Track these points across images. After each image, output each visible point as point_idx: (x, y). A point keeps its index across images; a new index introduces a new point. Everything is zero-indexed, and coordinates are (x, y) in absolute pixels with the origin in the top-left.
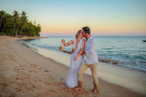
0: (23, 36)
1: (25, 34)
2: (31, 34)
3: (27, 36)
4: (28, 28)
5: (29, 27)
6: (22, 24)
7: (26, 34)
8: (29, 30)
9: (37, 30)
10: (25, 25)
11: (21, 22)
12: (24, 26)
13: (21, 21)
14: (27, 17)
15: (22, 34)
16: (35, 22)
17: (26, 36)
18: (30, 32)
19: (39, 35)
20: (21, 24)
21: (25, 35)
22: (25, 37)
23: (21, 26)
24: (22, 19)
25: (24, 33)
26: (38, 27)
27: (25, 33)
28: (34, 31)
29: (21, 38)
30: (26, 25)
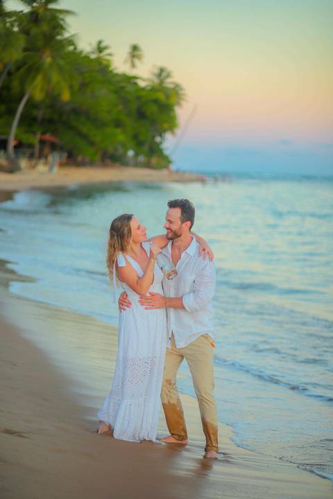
0: (23, 163)
1: (42, 142)
2: (92, 144)
3: (62, 165)
4: (66, 96)
5: (72, 94)
6: (28, 69)
7: (54, 147)
8: (76, 111)
9: (141, 115)
10: (47, 80)
11: (15, 54)
12: (39, 80)
13: (22, 42)
14: (67, 12)
15: (19, 146)
16: (135, 48)
17: (55, 158)
18: (85, 130)
19: (154, 160)
20: (18, 68)
21: (42, 156)
22: (41, 168)
23: (15, 84)
24: (26, 32)
25: (35, 140)
26: (153, 90)
27: (48, 137)
28: (118, 124)
29: (12, 169)
30: (55, 77)
